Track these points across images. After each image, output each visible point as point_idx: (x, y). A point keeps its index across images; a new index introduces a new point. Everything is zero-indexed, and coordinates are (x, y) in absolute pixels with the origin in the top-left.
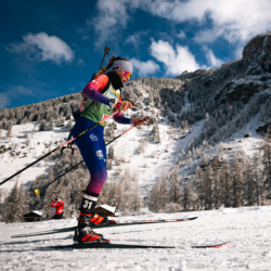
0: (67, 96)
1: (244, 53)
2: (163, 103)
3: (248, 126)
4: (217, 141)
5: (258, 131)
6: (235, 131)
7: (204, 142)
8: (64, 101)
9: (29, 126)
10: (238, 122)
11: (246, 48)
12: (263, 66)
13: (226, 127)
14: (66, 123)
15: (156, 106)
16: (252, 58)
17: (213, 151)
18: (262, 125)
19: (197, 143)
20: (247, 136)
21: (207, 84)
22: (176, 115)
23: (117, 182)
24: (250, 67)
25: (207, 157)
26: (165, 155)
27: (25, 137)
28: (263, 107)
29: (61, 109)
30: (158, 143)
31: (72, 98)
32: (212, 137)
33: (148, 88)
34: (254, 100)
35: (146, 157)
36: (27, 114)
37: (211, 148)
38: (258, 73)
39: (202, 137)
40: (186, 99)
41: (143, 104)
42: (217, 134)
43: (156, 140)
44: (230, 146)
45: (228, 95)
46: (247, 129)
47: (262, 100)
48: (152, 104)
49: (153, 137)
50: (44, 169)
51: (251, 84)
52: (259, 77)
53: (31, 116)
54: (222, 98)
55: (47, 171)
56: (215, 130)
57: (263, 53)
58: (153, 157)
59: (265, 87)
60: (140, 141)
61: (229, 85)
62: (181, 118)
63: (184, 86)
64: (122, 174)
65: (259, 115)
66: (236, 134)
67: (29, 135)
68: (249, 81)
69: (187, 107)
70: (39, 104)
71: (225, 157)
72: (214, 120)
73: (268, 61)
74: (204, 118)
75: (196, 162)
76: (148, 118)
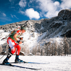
0: (11, 24)
1: (58, 15)
2: (36, 27)
3: (58, 34)
4: (49, 38)
5: (61, 36)
6: (54, 35)
7: (46, 38)
8: (11, 25)
9: (2, 31)
10: (56, 33)
11: (59, 13)
12: (63, 18)
13: (52, 34)
14: (11, 30)
15: (34, 27)
16: (60, 16)
17: (48, 40)
18: (62, 34)
19: (44, 38)
20: (58, 37)
21: (48, 22)
22: (39, 30)
23: (23, 46)
24: (60, 18)
25: (47, 42)
26: (36, 40)
27: (1, 33)
28: (63, 29)
29: (10, 27)
30: (34, 37)
31: (13, 24)
32: (48, 37)
33: (32, 23)
34: (60, 27)
35: (31, 40)
36: (1, 28)
37: (48, 39)
38: (62, 20)
39: (46, 36)
40: (42, 26)
41: (30, 27)
42: (50, 36)
43: (34, 36)
44: (53, 39)
45: (53, 26)
46: (58, 35)
47: (63, 28)
48: (33, 27)
49: (33, 35)
50: (5, 41)
51: (60, 23)
52: (62, 21)
53: (3, 28)
54: (51, 26)
55: (6, 42)
56: (49, 35)
57: (64, 15)
58: (33, 41)
59: (64, 24)
60: (29, 36)
61: (54, 23)
62: (40, 31)
63: (41, 23)
64: (25, 44)
65: (61, 31)
66: (55, 36)
67: (2, 33)
68: (59, 22)
69: (42, 28)
70: (5, 25)
71: (52, 42)
72: (49, 32)
73: (65, 17)
74: (46, 31)
75: (44, 43)
76: (32, 30)
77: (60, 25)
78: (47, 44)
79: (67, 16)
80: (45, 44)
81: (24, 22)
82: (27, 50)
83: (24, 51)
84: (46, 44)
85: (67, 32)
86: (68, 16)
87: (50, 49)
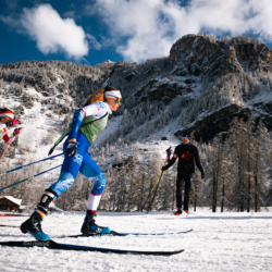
1: (172, 51)
2: (78, 92)
3: (167, 129)
4: (133, 140)
5: (176, 134)
6: (152, 132)
7: (120, 140)
10: (157, 122)
11: (174, 46)
12: (189, 68)
13: (144, 126)
15: (71, 94)
17: (128, 151)
19: (112, 140)
20: (164, 139)
21: (129, 78)
24: (176, 67)
25: (121, 156)
28: (184, 111)
32: (128, 136)
33: (64, 73)
34: (176, 102)
37: (126, 146)
38: (183, 75)
42: (133, 133)
44: (147, 147)
45: (149, 93)
46: (165, 132)
47: (185, 103)
49: (64, 128)
51: (175, 85)
52: (184, 79)
54: (143, 95)
56: (132, 128)
57: (192, 54)
59: (189, 90)
60: (49, 131)
61: (152, 83)
63: (104, 76)
65: (179, 118)
66: (154, 135)
71: (140, 158)
72: (132, 118)
73: (195, 64)
74: (122, 114)
75: (109, 159)
76: (61, 106)
77: (174, 91)
78: (120, 165)
79: (202, 59)
80: (114, 166)
81: (27, 66)
82: (33, 192)
83: (22, 194)
84: (117, 165)
85: (200, 123)
86: (206, 60)
87: (132, 184)
